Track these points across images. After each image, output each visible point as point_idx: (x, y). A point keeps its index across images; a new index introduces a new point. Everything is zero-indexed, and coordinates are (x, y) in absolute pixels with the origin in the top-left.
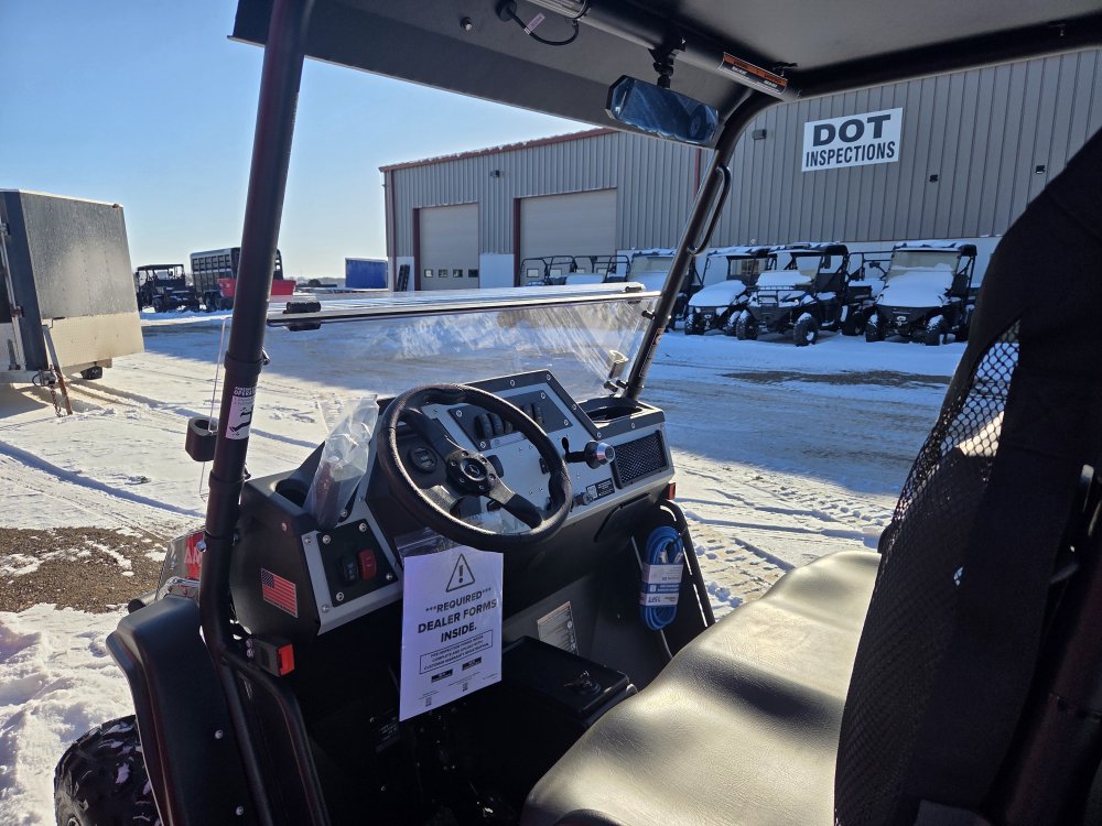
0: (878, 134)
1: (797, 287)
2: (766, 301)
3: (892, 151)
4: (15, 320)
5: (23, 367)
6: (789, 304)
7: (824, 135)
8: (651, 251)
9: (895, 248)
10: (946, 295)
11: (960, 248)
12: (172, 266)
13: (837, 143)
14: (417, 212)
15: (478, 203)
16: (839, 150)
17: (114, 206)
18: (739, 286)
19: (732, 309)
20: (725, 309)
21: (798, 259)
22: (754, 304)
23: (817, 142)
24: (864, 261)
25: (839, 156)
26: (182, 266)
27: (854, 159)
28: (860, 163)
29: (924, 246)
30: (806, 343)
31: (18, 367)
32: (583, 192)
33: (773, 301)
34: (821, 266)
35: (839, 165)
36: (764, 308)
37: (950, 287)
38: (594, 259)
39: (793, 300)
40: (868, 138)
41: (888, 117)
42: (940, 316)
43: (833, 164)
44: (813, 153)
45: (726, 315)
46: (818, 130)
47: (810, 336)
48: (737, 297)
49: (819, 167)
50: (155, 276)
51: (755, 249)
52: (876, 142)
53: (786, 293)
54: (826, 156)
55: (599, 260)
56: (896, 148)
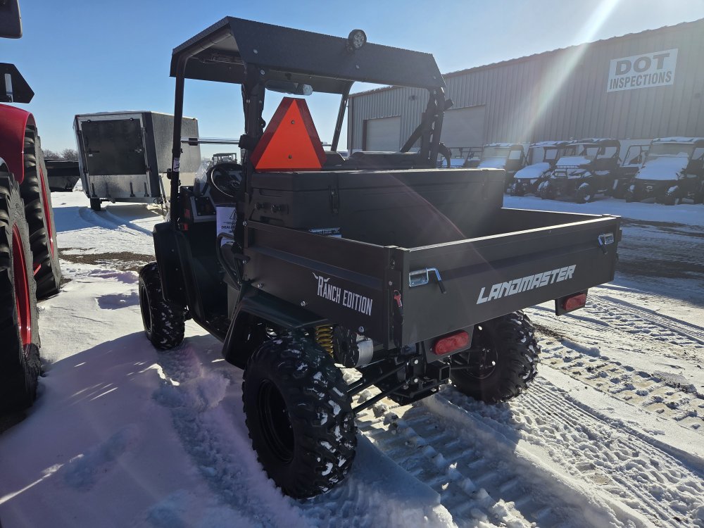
0: (660, 66)
1: (581, 167)
2: (560, 175)
3: (670, 78)
4: (148, 173)
5: (150, 196)
6: (575, 177)
7: (624, 67)
8: (495, 144)
9: (653, 142)
10: (682, 173)
11: (695, 142)
12: (230, 154)
13: (632, 73)
14: (365, 122)
15: (401, 116)
16: (633, 77)
17: (194, 119)
18: (547, 166)
19: (540, 180)
20: (536, 180)
21: (588, 149)
22: (553, 177)
23: (618, 72)
24: (641, 151)
25: (633, 81)
26: (235, 154)
27: (642, 83)
28: (647, 86)
29: (672, 141)
30: (584, 202)
31: (148, 196)
32: (464, 108)
33: (564, 175)
34: (598, 153)
35: (633, 88)
36: (558, 180)
37: (685, 167)
38: (461, 149)
39: (577, 175)
40: (653, 69)
41: (668, 55)
42: (676, 187)
43: (628, 87)
44: (615, 80)
45: (537, 184)
46: (619, 64)
47: (587, 198)
48: (545, 173)
49: (619, 89)
50: (222, 160)
51: (559, 143)
52: (659, 72)
53: (573, 170)
54: (624, 82)
55: (464, 150)
56: (673, 76)
